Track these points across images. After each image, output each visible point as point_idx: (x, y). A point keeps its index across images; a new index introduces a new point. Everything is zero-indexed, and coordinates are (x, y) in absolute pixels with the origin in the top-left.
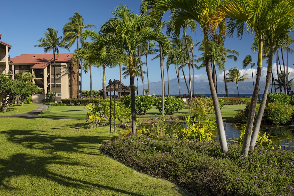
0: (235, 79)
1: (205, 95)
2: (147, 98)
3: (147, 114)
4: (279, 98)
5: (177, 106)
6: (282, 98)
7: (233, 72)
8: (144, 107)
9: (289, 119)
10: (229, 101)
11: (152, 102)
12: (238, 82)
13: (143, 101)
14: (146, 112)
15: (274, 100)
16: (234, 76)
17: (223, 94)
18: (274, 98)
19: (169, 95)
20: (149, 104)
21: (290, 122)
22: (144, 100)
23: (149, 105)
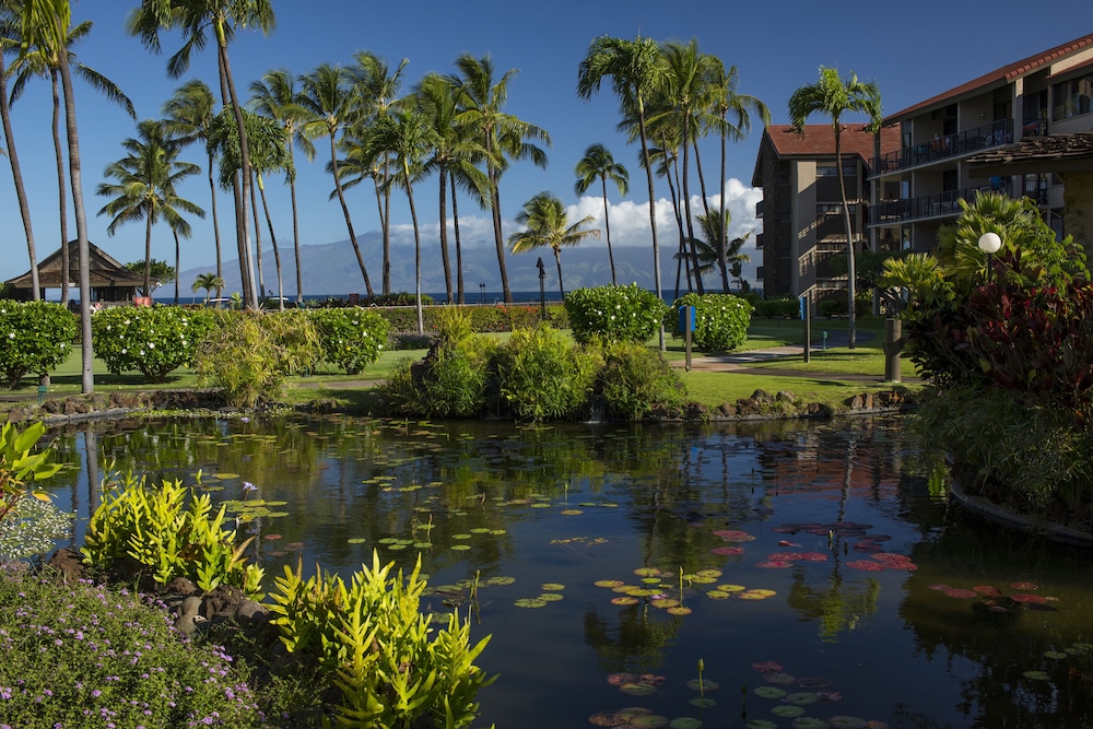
0: (551, 235)
1: (430, 295)
2: (40, 312)
3: (54, 380)
4: (619, 307)
5: (181, 345)
6: (630, 308)
7: (542, 211)
8: (28, 353)
9: (579, 398)
10: (495, 319)
11: (62, 332)
12: (561, 247)
13: (19, 328)
14: (51, 373)
15: (600, 313)
16: (543, 223)
17: (487, 290)
18: (598, 305)
19: (300, 296)
20: (51, 340)
21: (586, 406)
22: (23, 322)
23: (49, 345)
